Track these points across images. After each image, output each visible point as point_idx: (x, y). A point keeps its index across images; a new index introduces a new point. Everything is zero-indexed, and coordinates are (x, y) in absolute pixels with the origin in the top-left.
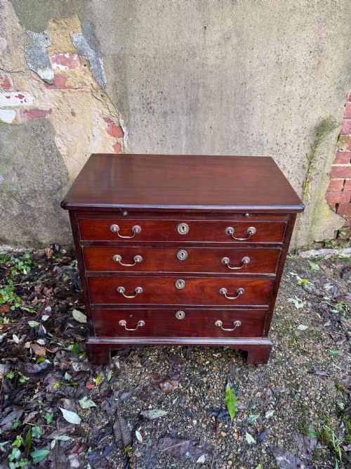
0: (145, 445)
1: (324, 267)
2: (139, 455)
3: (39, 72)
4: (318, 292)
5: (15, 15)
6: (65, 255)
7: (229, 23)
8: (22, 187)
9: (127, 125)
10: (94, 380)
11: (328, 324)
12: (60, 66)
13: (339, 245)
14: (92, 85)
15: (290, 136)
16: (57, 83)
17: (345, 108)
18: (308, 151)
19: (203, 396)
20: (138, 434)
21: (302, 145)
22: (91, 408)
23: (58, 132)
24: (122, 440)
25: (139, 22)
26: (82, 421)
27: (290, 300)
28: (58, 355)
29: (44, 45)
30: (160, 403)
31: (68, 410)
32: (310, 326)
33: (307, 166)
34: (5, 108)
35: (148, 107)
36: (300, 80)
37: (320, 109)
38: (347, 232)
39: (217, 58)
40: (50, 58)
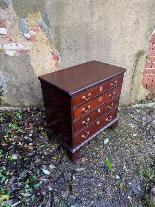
0: (77, 181)
1: (142, 111)
2: (75, 184)
3: (25, 35)
4: (140, 121)
5: (14, 12)
6: (35, 110)
7: (102, 12)
8: (17, 82)
9: (60, 55)
10: (54, 158)
11: (145, 133)
12: (33, 32)
13: (147, 102)
14: (46, 39)
15: (127, 58)
16: (32, 39)
17: (149, 46)
18: (134, 64)
19: (98, 162)
20: (74, 177)
21: (132, 61)
22: (54, 168)
23: (32, 59)
24: (68, 179)
25: (65, 13)
26: (51, 173)
27: (129, 124)
28: (38, 149)
29: (26, 23)
30: (81, 165)
31: (45, 169)
32: (138, 134)
33: (134, 70)
34: (10, 50)
35: (69, 48)
36: (130, 35)
37: (139, 46)
38: (151, 96)
39: (97, 27)
40: (29, 29)
